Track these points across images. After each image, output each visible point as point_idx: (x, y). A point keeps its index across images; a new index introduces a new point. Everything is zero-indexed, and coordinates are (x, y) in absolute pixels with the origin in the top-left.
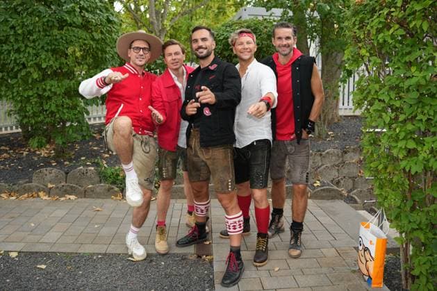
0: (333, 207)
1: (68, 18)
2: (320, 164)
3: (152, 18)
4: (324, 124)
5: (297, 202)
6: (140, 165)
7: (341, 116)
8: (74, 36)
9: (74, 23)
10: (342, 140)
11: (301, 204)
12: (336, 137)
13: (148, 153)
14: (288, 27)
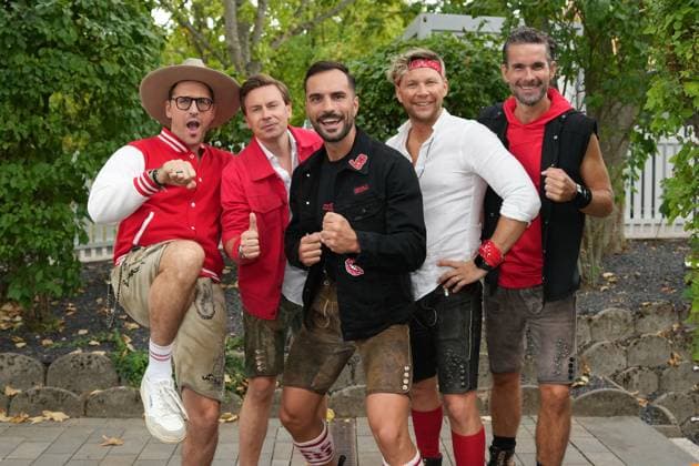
0: (617, 431)
1: (46, 31)
2: (587, 342)
3: (231, 38)
4: (595, 255)
5: (549, 425)
6: (192, 344)
7: (628, 240)
8: (60, 67)
9: (61, 40)
10: (633, 290)
11: (557, 430)
12: (619, 284)
13: (209, 318)
14: (537, 41)
